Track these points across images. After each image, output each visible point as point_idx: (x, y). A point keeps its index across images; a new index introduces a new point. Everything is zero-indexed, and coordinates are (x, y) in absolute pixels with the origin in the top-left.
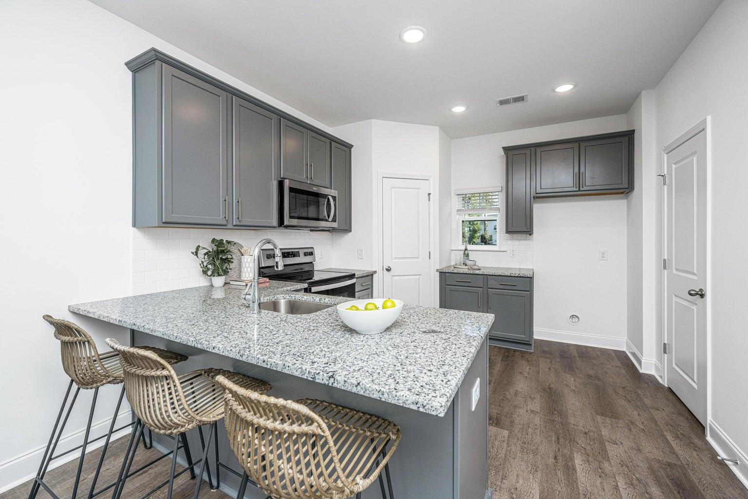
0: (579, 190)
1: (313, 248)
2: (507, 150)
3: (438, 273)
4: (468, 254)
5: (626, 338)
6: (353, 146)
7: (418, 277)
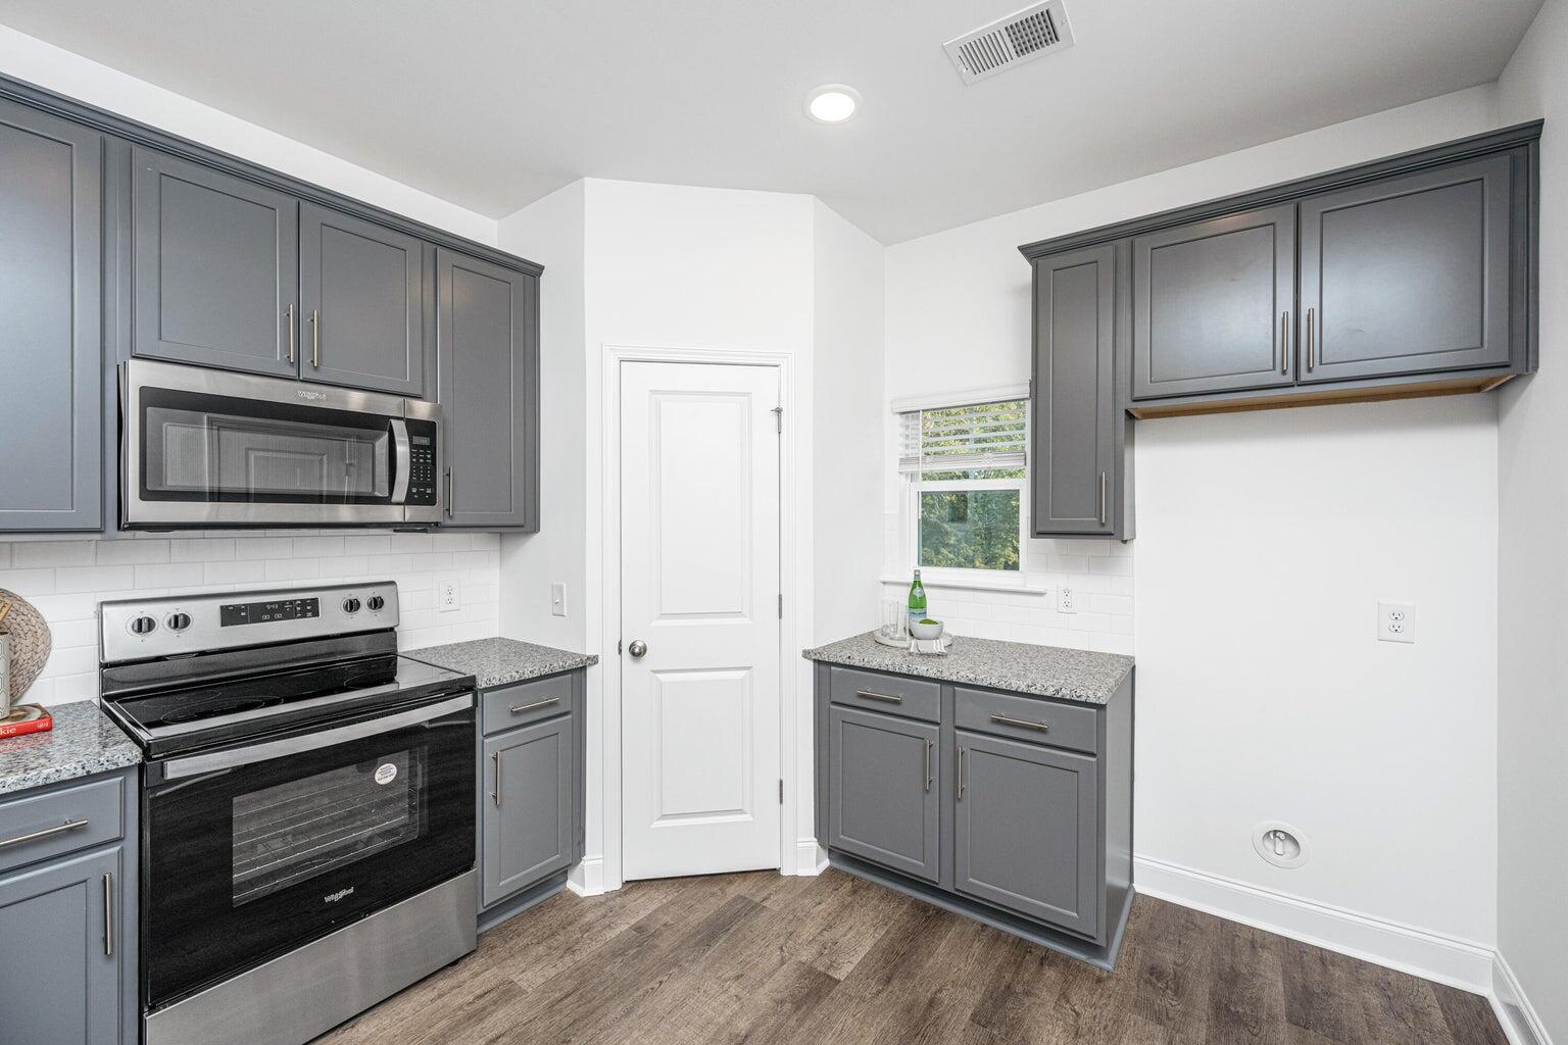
0: (1298, 382)
1: (392, 583)
2: (1034, 252)
3: (811, 663)
4: (923, 597)
5: (1495, 948)
6: (542, 268)
7: (742, 673)
